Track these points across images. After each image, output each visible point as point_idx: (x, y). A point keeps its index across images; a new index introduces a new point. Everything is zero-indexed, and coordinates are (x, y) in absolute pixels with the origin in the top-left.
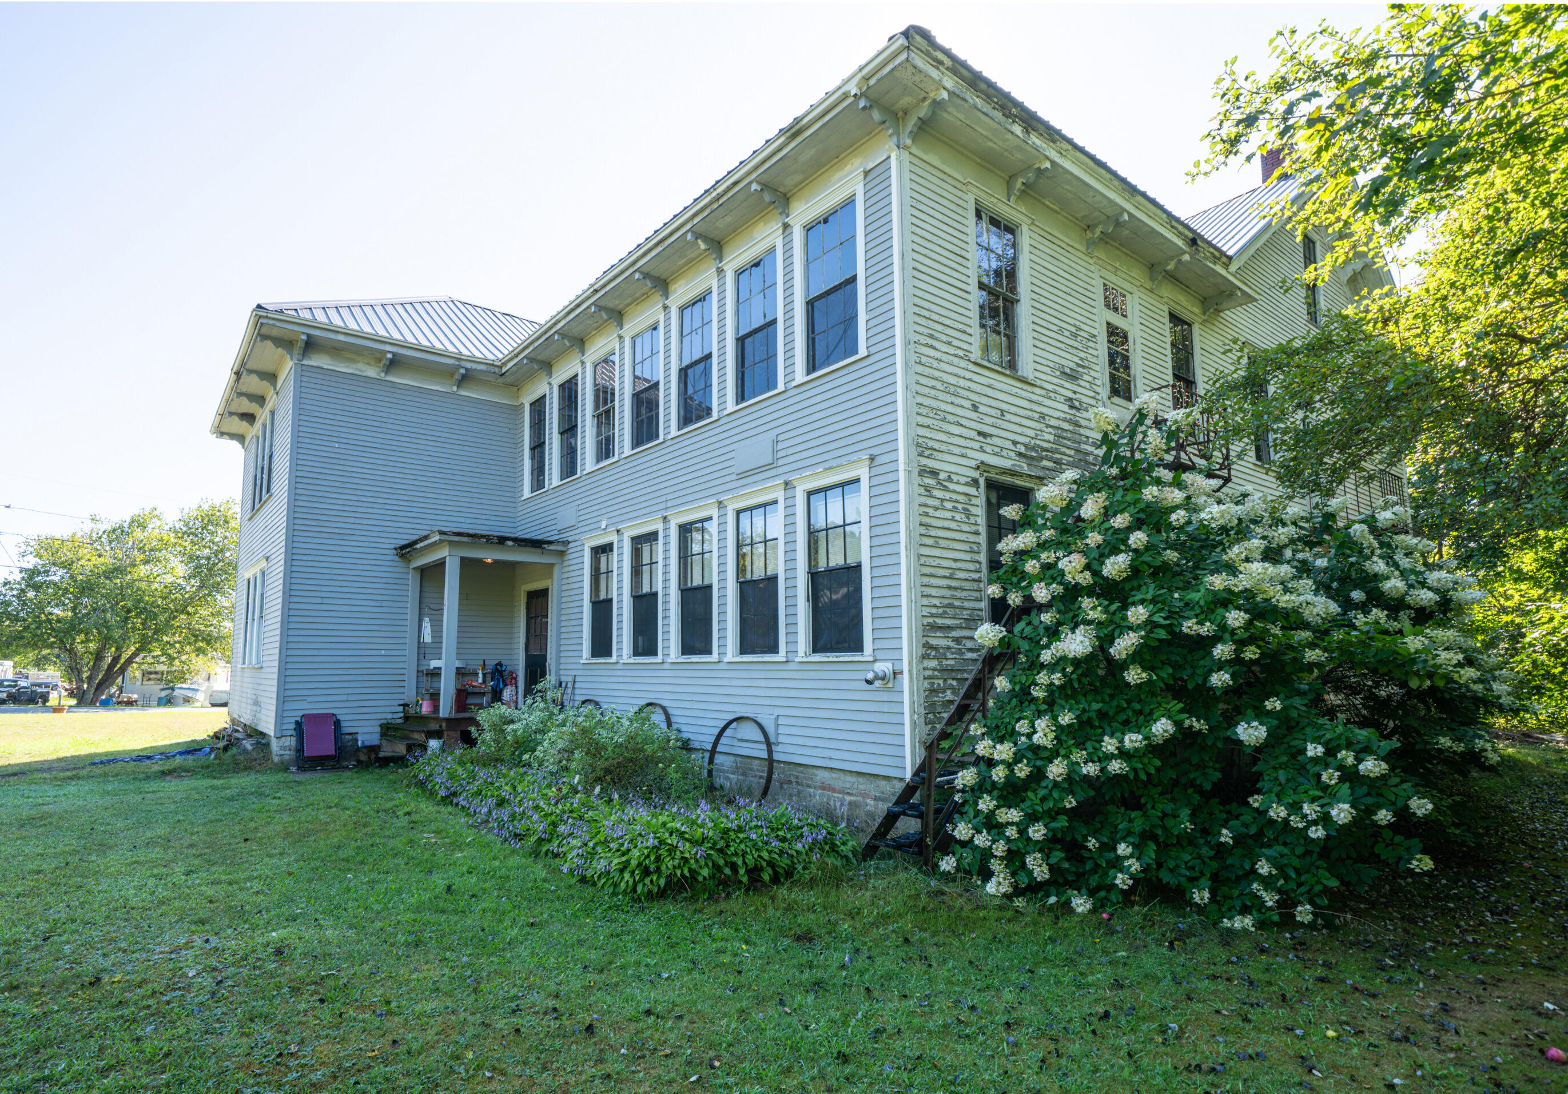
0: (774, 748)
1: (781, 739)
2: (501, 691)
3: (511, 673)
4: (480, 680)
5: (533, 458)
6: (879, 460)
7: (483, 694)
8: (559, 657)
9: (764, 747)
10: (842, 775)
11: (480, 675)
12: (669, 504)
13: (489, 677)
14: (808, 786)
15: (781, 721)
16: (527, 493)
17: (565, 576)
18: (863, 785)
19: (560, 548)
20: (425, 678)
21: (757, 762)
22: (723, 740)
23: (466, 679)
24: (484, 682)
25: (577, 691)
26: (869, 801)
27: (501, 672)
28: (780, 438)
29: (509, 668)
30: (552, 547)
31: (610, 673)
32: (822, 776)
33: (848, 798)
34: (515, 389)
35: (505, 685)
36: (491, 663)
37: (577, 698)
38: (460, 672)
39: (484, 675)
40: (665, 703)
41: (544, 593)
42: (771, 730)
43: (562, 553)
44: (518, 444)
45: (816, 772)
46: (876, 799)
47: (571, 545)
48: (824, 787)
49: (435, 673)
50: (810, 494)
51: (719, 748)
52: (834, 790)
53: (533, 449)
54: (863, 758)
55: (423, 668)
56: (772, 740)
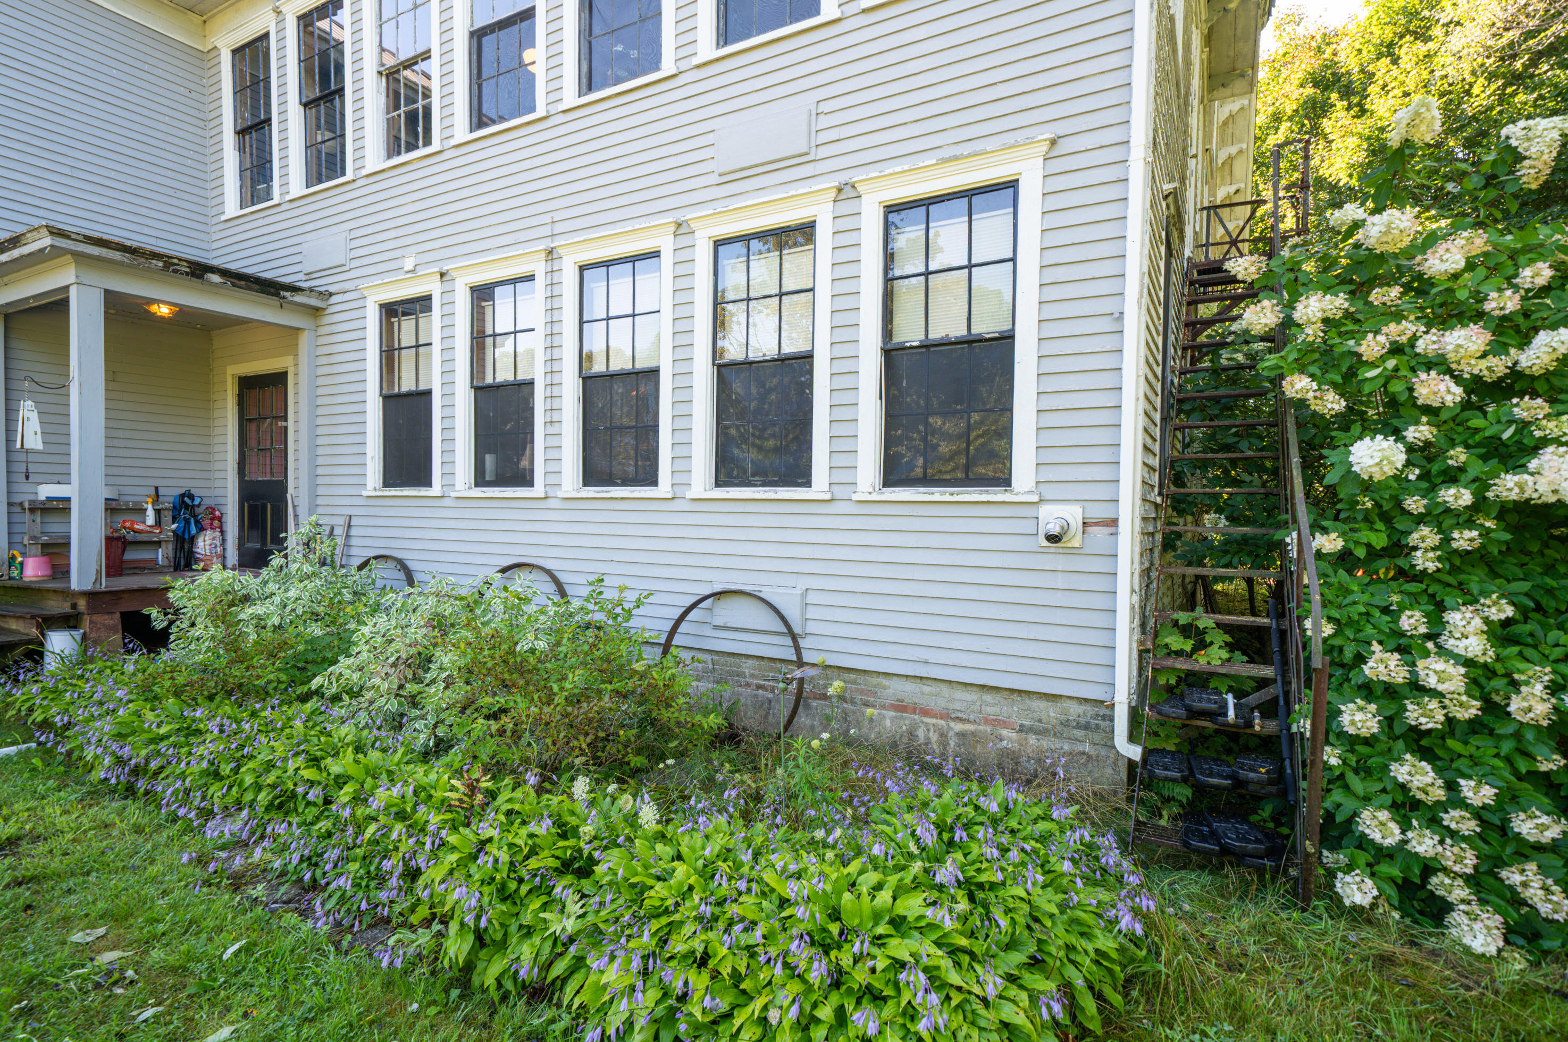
0: (802, 643)
1: (811, 627)
2: (192, 540)
3: (212, 510)
4: (150, 519)
5: (241, 149)
6: (1065, 146)
7: (159, 544)
8: (313, 486)
9: (788, 641)
10: (945, 689)
11: (150, 513)
12: (559, 228)
13: (167, 517)
14: (867, 704)
15: (812, 598)
16: (231, 207)
17: (322, 350)
18: (993, 706)
19: (314, 302)
20: (27, 516)
21: (750, 662)
22: (683, 628)
23: (120, 519)
24: (158, 523)
25: (354, 542)
26: (1005, 732)
27: (191, 509)
28: (824, 107)
29: (207, 502)
30: (298, 298)
31: (426, 513)
32: (896, 689)
33: (958, 727)
34: (197, 19)
35: (201, 529)
36: (170, 493)
37: (354, 551)
38: (112, 508)
39: (158, 512)
40: (549, 565)
41: (278, 380)
42: (793, 615)
43: (316, 312)
44: (211, 121)
45: (884, 682)
46: (1022, 729)
47: (334, 299)
48: (901, 707)
49: (59, 507)
50: (891, 209)
51: (677, 641)
52: (925, 712)
53: (241, 133)
54: (1000, 664)
55: (26, 499)
56: (797, 630)
